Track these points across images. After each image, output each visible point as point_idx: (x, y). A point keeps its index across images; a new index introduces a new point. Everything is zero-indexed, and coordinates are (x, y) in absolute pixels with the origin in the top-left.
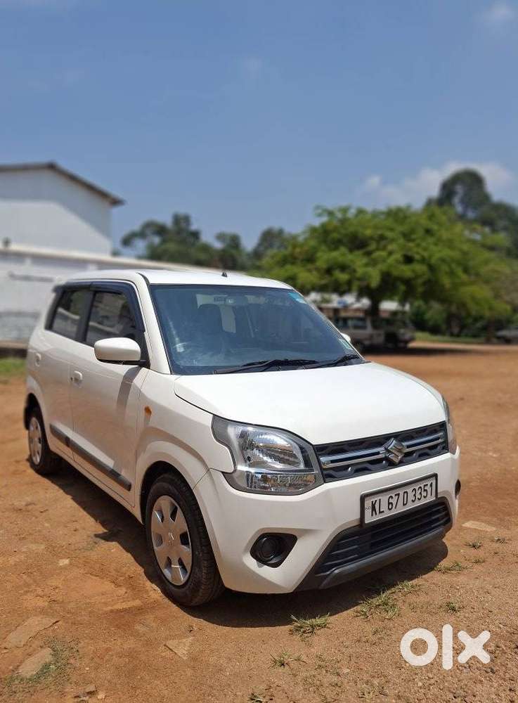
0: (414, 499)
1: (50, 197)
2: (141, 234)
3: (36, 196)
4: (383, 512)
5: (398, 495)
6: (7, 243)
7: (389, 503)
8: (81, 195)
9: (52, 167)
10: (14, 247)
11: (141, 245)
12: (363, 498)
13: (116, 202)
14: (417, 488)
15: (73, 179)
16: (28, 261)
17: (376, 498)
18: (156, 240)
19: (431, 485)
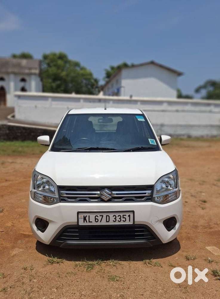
0: (115, 220)
1: (151, 76)
2: (204, 87)
3: (146, 76)
4: (92, 222)
5: (102, 216)
6: (131, 96)
7: (96, 219)
8: (165, 74)
9: (152, 63)
10: (134, 98)
11: (204, 92)
12: (78, 213)
13: (179, 74)
14: (117, 215)
15: (161, 66)
16: (139, 103)
17: (88, 215)
18: (211, 89)
19: (129, 216)
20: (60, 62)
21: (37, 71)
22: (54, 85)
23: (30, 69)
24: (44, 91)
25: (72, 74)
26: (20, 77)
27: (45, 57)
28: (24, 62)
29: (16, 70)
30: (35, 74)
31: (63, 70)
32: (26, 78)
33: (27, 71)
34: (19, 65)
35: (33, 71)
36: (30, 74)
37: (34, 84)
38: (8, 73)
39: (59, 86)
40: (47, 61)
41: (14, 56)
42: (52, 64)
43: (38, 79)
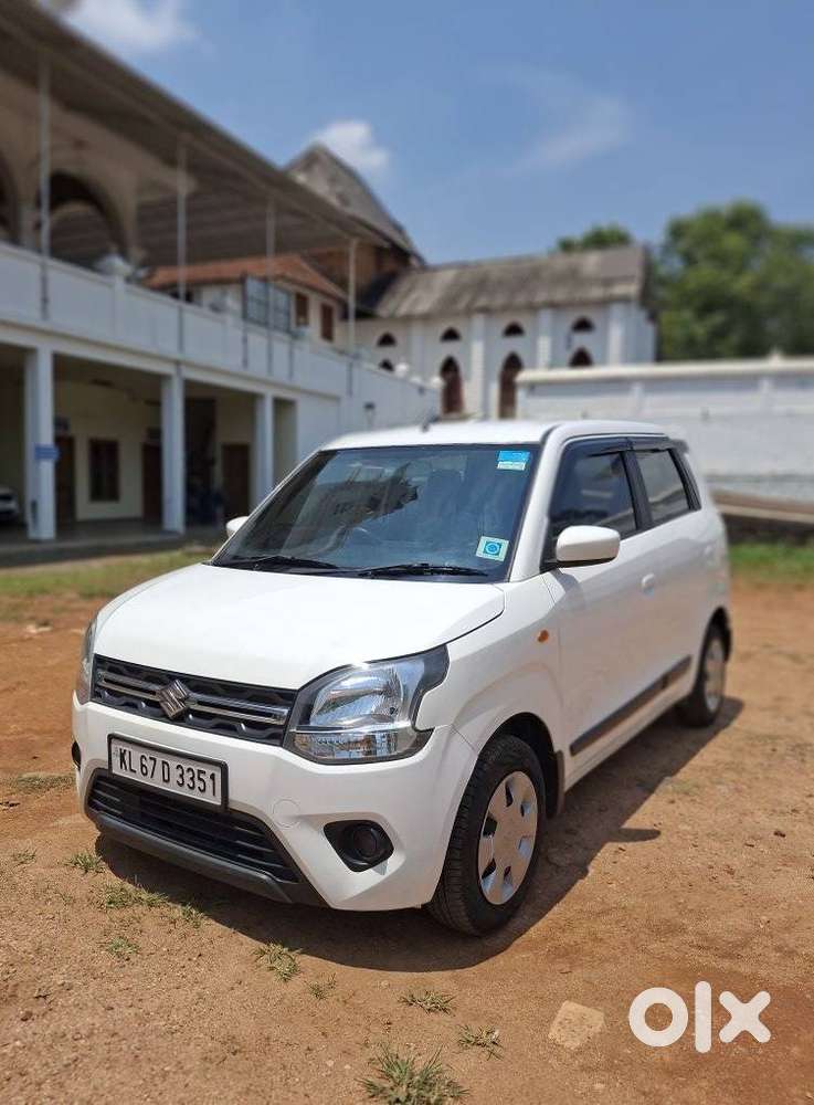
0: (180, 781)
4: (134, 771)
5: (155, 760)
7: (142, 765)
12: (110, 737)
14: (186, 768)
17: (129, 749)
19: (213, 777)
20: (733, 241)
21: (632, 289)
22: (700, 330)
23: (608, 282)
24: (660, 357)
25: (781, 281)
26: (572, 317)
27: (677, 231)
28: (592, 261)
29: (560, 295)
30: (624, 300)
31: (741, 270)
32: (592, 315)
33: (596, 292)
34: (573, 277)
35: (619, 290)
36: (605, 303)
37: (618, 334)
38: (533, 308)
39: (719, 334)
40: (683, 244)
41: (567, 246)
42: (700, 254)
43: (639, 316)
